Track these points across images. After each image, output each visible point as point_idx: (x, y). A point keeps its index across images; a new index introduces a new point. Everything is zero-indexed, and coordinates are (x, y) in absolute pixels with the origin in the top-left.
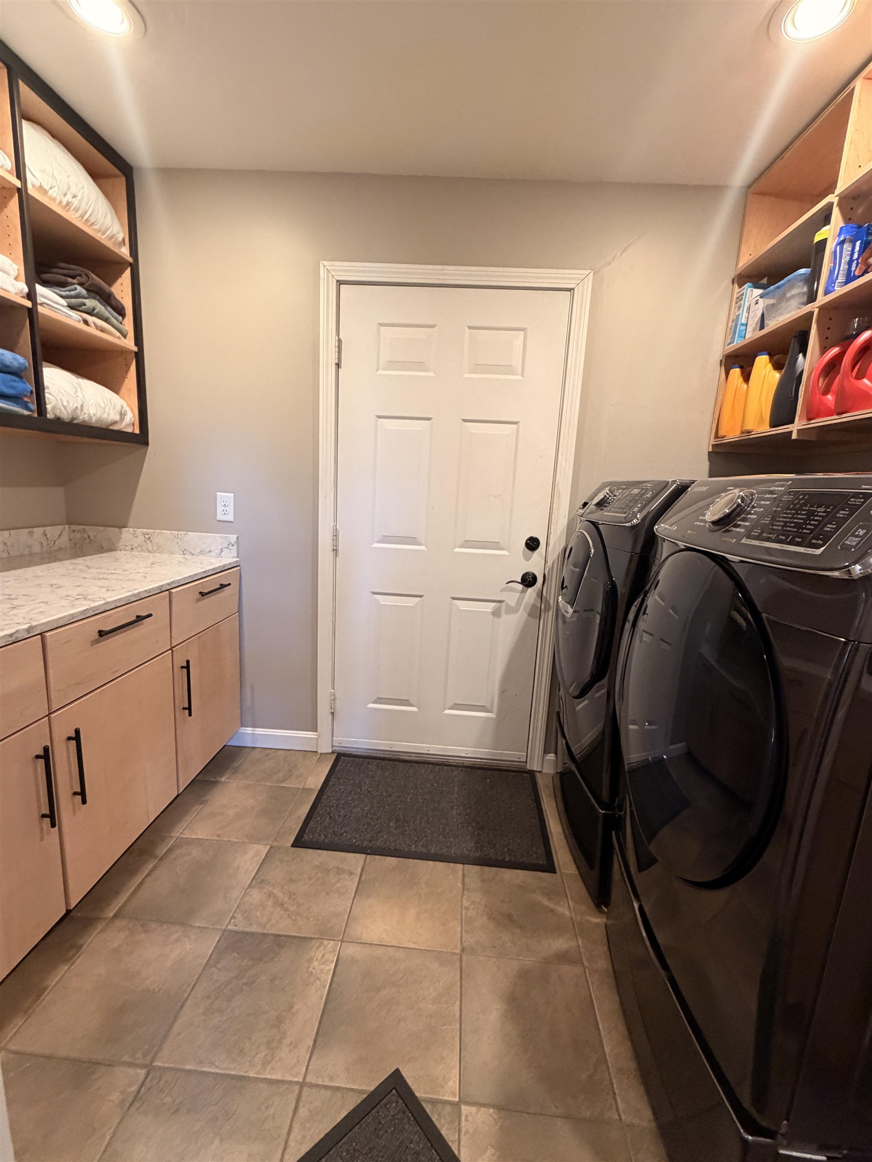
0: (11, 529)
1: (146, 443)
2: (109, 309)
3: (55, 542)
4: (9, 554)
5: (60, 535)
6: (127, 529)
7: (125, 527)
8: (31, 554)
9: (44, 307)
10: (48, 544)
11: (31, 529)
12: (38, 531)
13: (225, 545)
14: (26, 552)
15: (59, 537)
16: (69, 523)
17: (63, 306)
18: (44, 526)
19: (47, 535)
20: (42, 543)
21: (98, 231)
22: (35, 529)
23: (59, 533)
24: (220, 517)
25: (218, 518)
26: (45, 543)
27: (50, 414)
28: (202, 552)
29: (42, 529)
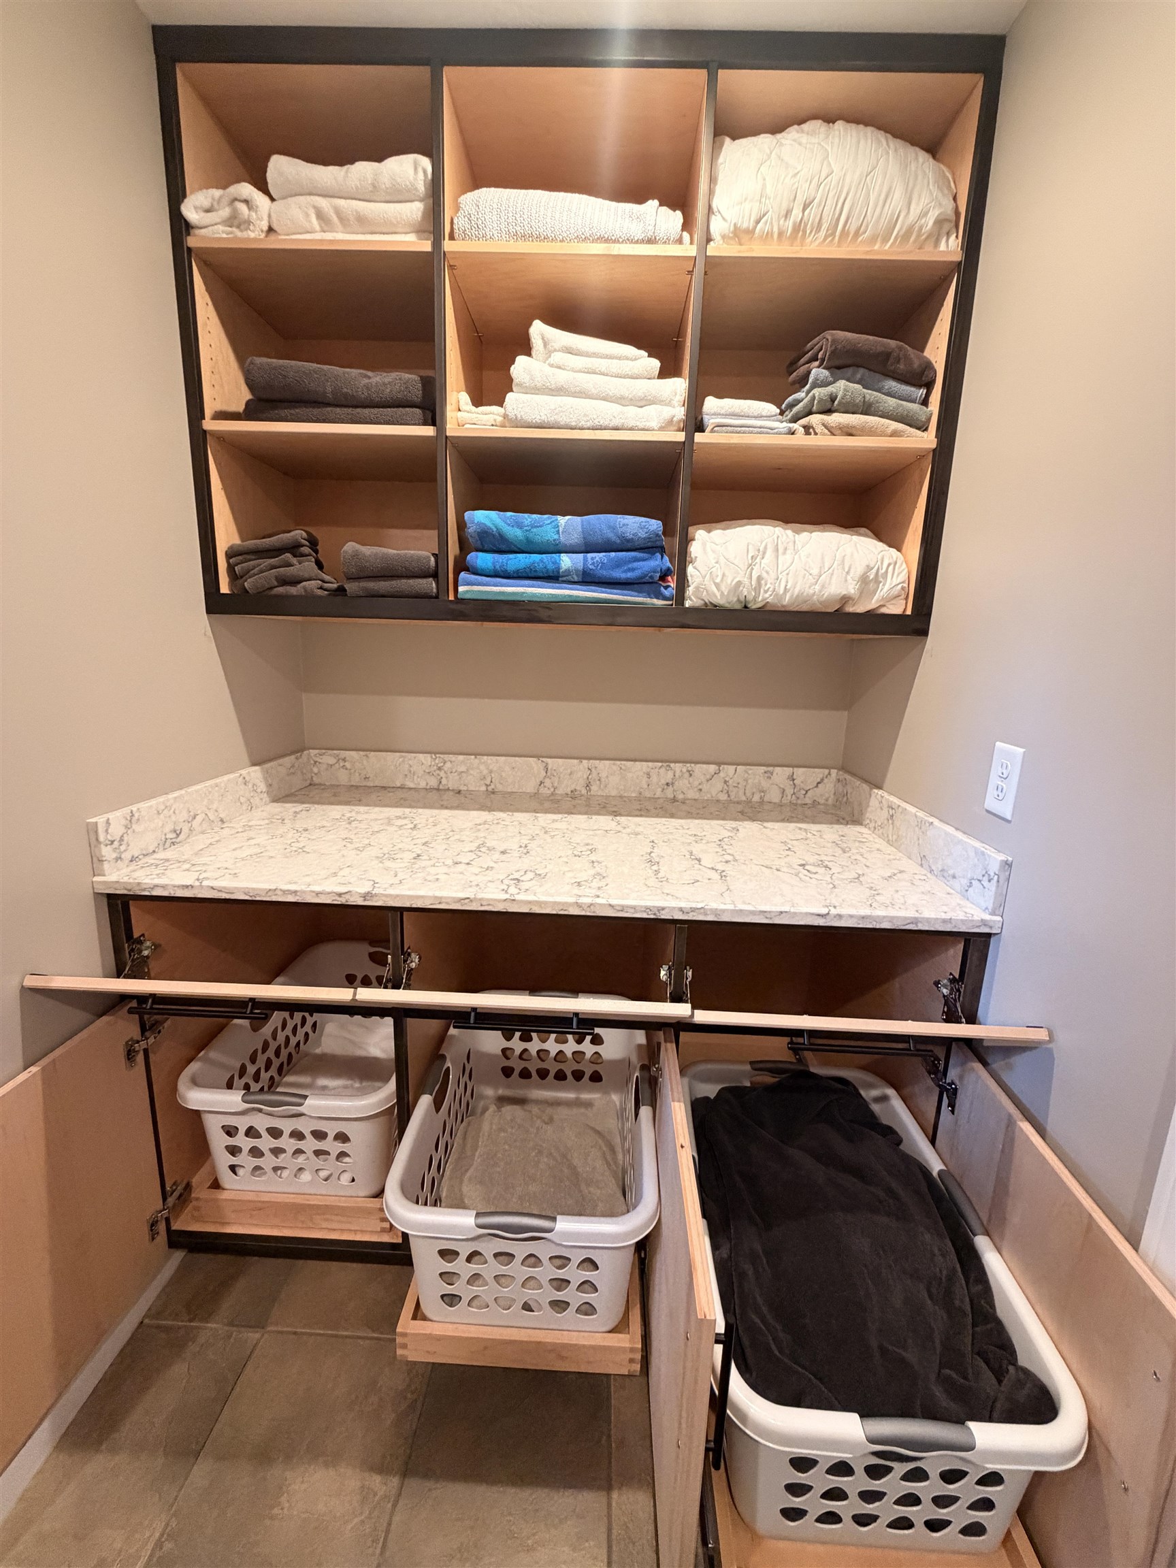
0: (738, 765)
1: (924, 632)
2: (892, 384)
3: (807, 792)
4: (729, 796)
5: (819, 783)
6: (880, 792)
7: (880, 788)
8: (762, 802)
9: (717, 432)
10: (794, 793)
11: (771, 769)
12: (781, 774)
13: (978, 874)
14: (756, 798)
15: (817, 786)
16: (843, 768)
17: (769, 417)
18: (793, 767)
19: (794, 780)
20: (784, 790)
21: (873, 239)
22: (778, 769)
23: (819, 780)
24: (990, 803)
25: (987, 806)
26: (789, 791)
27: (691, 600)
28: (943, 873)
29: (788, 771)
